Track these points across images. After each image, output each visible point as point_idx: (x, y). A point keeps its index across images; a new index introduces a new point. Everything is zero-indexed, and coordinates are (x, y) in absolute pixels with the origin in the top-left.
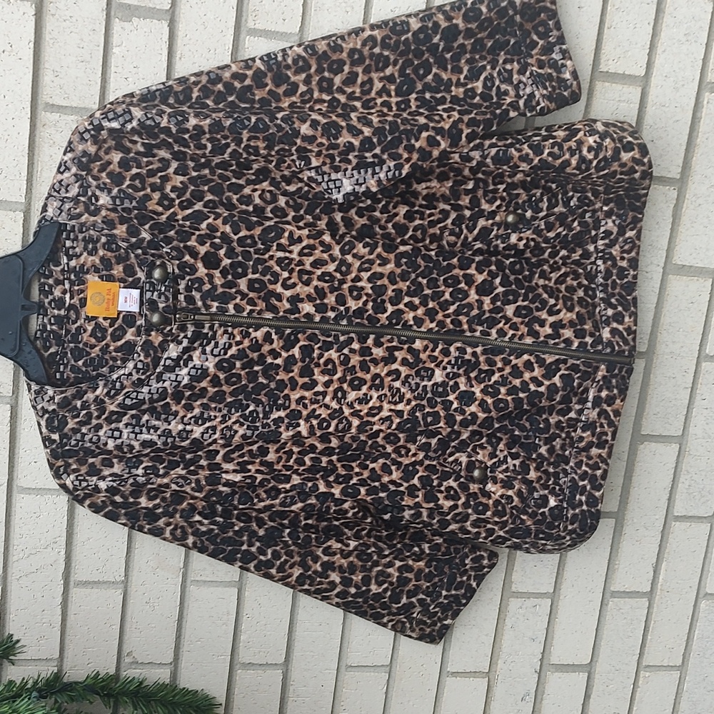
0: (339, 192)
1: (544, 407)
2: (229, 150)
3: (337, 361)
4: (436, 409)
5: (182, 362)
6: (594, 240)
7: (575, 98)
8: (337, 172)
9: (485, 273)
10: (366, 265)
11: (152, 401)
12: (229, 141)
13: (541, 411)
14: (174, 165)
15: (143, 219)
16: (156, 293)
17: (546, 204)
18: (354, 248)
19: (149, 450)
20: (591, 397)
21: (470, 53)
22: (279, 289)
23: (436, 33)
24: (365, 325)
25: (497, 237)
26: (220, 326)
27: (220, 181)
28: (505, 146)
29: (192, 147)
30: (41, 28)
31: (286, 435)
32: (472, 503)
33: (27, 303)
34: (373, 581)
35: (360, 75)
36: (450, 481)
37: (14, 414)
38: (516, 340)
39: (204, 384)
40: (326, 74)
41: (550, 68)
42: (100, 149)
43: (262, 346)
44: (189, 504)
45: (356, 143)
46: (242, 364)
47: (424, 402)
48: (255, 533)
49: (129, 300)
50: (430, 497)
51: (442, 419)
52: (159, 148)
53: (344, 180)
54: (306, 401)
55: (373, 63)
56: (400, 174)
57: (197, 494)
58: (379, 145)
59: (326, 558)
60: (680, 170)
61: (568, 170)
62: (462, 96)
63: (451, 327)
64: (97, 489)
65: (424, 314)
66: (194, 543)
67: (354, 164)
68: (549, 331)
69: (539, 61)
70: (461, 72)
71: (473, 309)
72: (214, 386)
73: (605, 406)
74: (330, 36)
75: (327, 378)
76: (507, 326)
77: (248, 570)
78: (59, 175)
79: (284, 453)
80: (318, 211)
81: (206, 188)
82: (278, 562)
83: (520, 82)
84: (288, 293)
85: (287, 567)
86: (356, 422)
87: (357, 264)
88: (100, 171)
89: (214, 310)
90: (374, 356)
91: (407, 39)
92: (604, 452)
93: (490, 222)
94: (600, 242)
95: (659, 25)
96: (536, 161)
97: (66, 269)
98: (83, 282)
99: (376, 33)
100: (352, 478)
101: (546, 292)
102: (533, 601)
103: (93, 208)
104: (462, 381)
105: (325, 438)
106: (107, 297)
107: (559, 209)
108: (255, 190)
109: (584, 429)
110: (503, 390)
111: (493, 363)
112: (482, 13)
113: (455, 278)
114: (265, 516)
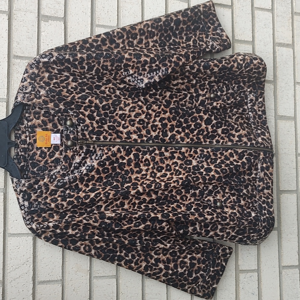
0: (143, 83)
1: (241, 172)
2: (95, 68)
3: (150, 160)
4: (197, 175)
6: (247, 104)
7: (229, 46)
8: (141, 76)
10: (158, 114)
11: (70, 183)
12: (95, 63)
13: (240, 173)
14: (72, 78)
15: (60, 100)
16: (69, 131)
17: (225, 89)
18: (152, 107)
19: (71, 207)
20: (259, 167)
21: (186, 31)
22: (121, 129)
23: (172, 22)
24: (160, 143)
25: (208, 104)
26: (98, 146)
27: (91, 84)
28: (207, 61)
29: (79, 69)
30: (11, 25)
31: (133, 192)
32: (220, 216)
33: (10, 141)
34: (179, 267)
35: (144, 40)
36: (208, 209)
37: (5, 197)
38: (224, 144)
39: (93, 173)
40: (130, 39)
41: (217, 36)
42: (39, 71)
43: (117, 154)
44: (91, 232)
45: (148, 60)
46: (109, 163)
47: (191, 173)
48: (124, 242)
49: (55, 139)
50: (201, 215)
51: (200, 178)
52: (64, 72)
53: (144, 78)
54: (139, 179)
55: (149, 35)
56: (168, 72)
57: (96, 224)
58: (158, 60)
59: (156, 257)
60: (273, 77)
61: (234, 69)
62: (185, 46)
63: (196, 140)
64: (48, 227)
65: (184, 136)
66: (95, 253)
67: (148, 71)
68: (237, 139)
69: (212, 33)
70: (183, 39)
71: (204, 131)
72: (97, 174)
73: (266, 171)
74: (130, 25)
75: (146, 168)
76: (220, 138)
77: (121, 265)
78: (22, 83)
79: (132, 204)
80: (133, 96)
81: (85, 88)
82: (135, 260)
83: (207, 41)
84: (125, 131)
85: (139, 262)
86: (163, 184)
87: (154, 114)
88: (40, 81)
89: (94, 139)
90: (165, 156)
91: (161, 24)
92: (270, 191)
93: (204, 97)
94: (249, 105)
96: (220, 66)
97: (27, 126)
98: (35, 132)
99: (148, 22)
100: (164, 211)
102: (250, 274)
103: (38, 96)
104: (205, 164)
105: (149, 195)
106: (46, 138)
107: (230, 91)
108: (106, 88)
109: (259, 181)
110: (223, 165)
111: (216, 155)
112: (188, 14)
113: (195, 117)
114: (127, 236)
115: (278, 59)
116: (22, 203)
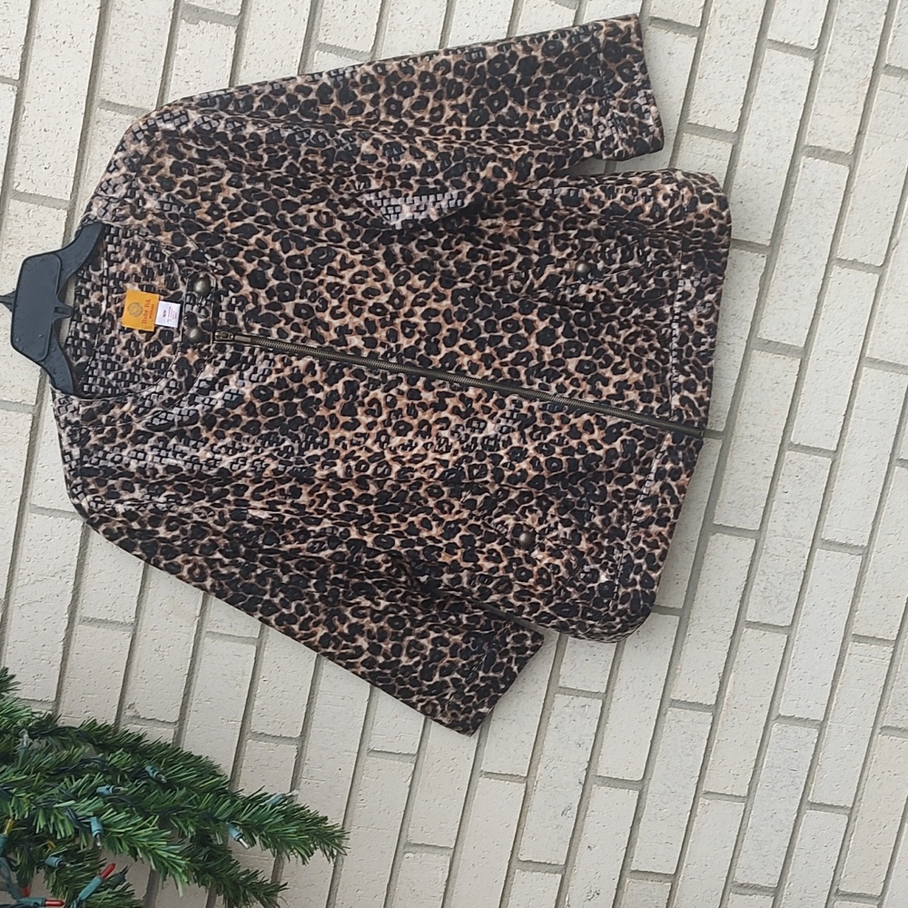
0: (398, 218)
1: (601, 472)
2: (286, 164)
3: (383, 403)
4: (484, 462)
5: (217, 386)
6: (671, 301)
7: (657, 146)
8: (397, 197)
9: (547, 320)
10: (421, 300)
11: (181, 423)
12: (286, 153)
13: (598, 476)
14: (228, 175)
15: (190, 228)
16: (196, 307)
17: (620, 256)
18: (409, 279)
19: (173, 477)
20: (654, 469)
21: (549, 89)
22: (327, 318)
23: (514, 64)
24: (417, 366)
25: (565, 287)
26: (261, 351)
27: (274, 197)
28: (576, 186)
29: (248, 158)
30: (104, 22)
31: (320, 473)
32: (514, 568)
33: (61, 305)
34: (404, 652)
35: (431, 100)
36: (494, 544)
37: (35, 425)
38: (576, 397)
39: (238, 411)
40: (395, 96)
41: (633, 112)
42: (153, 150)
43: (304, 376)
44: (210, 540)
45: (418, 166)
46: (281, 394)
47: (473, 455)
48: (279, 579)
49: (167, 314)
50: (470, 556)
51: (490, 472)
52: (215, 157)
53: (404, 206)
54: (346, 442)
55: (445, 89)
56: (463, 204)
57: (219, 528)
58: (442, 170)
59: (354, 620)
60: (770, 237)
61: (641, 217)
62: (536, 132)
63: (508, 376)
64: (114, 513)
65: (480, 360)
66: (213, 586)
67: (415, 190)
68: (613, 391)
69: (621, 104)
70: (539, 109)
71: (533, 359)
72: (249, 415)
73: (669, 480)
74: (402, 58)
75: (370, 419)
76: (568, 382)
77: (267, 623)
78: (108, 174)
79: (318, 496)
80: (376, 239)
81: (259, 203)
82: (302, 618)
83: (600, 123)
84: (337, 323)
85: (311, 624)
86: (396, 467)
87: (411, 297)
88: (150, 174)
89: (256, 332)
90: (423, 400)
91: (482, 67)
92: (665, 531)
93: (559, 269)
94: (677, 304)
95: (755, 79)
96: (608, 204)
97: (105, 274)
98: (122, 291)
99: (450, 57)
100: (387, 529)
101: (612, 349)
102: (582, 700)
103: (139, 211)
104: (515, 437)
105: (362, 483)
106: (145, 309)
107: (633, 263)
108: (310, 211)
109: (645, 502)
110: (558, 449)
111: (550, 421)
112: (563, 46)
113: (515, 322)
114: (291, 564)
115: (798, 192)
116: (67, 448)
